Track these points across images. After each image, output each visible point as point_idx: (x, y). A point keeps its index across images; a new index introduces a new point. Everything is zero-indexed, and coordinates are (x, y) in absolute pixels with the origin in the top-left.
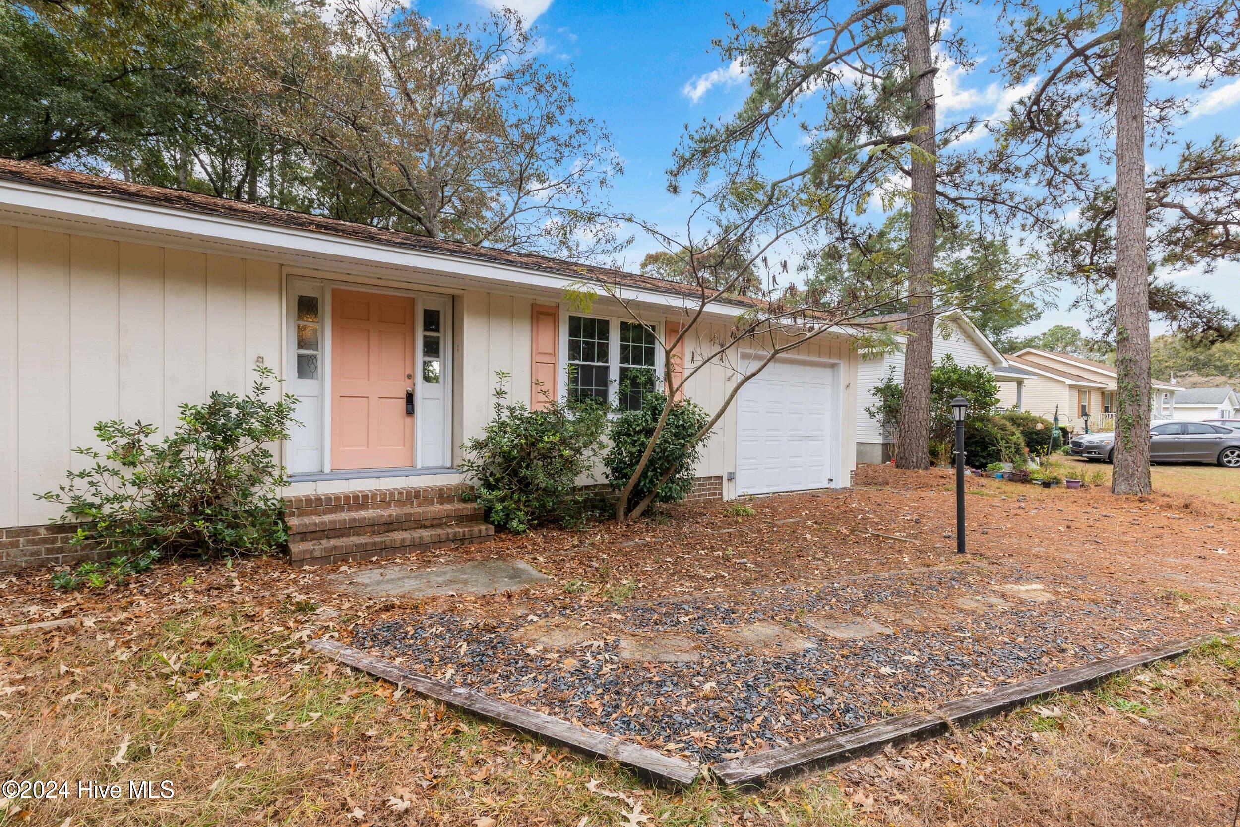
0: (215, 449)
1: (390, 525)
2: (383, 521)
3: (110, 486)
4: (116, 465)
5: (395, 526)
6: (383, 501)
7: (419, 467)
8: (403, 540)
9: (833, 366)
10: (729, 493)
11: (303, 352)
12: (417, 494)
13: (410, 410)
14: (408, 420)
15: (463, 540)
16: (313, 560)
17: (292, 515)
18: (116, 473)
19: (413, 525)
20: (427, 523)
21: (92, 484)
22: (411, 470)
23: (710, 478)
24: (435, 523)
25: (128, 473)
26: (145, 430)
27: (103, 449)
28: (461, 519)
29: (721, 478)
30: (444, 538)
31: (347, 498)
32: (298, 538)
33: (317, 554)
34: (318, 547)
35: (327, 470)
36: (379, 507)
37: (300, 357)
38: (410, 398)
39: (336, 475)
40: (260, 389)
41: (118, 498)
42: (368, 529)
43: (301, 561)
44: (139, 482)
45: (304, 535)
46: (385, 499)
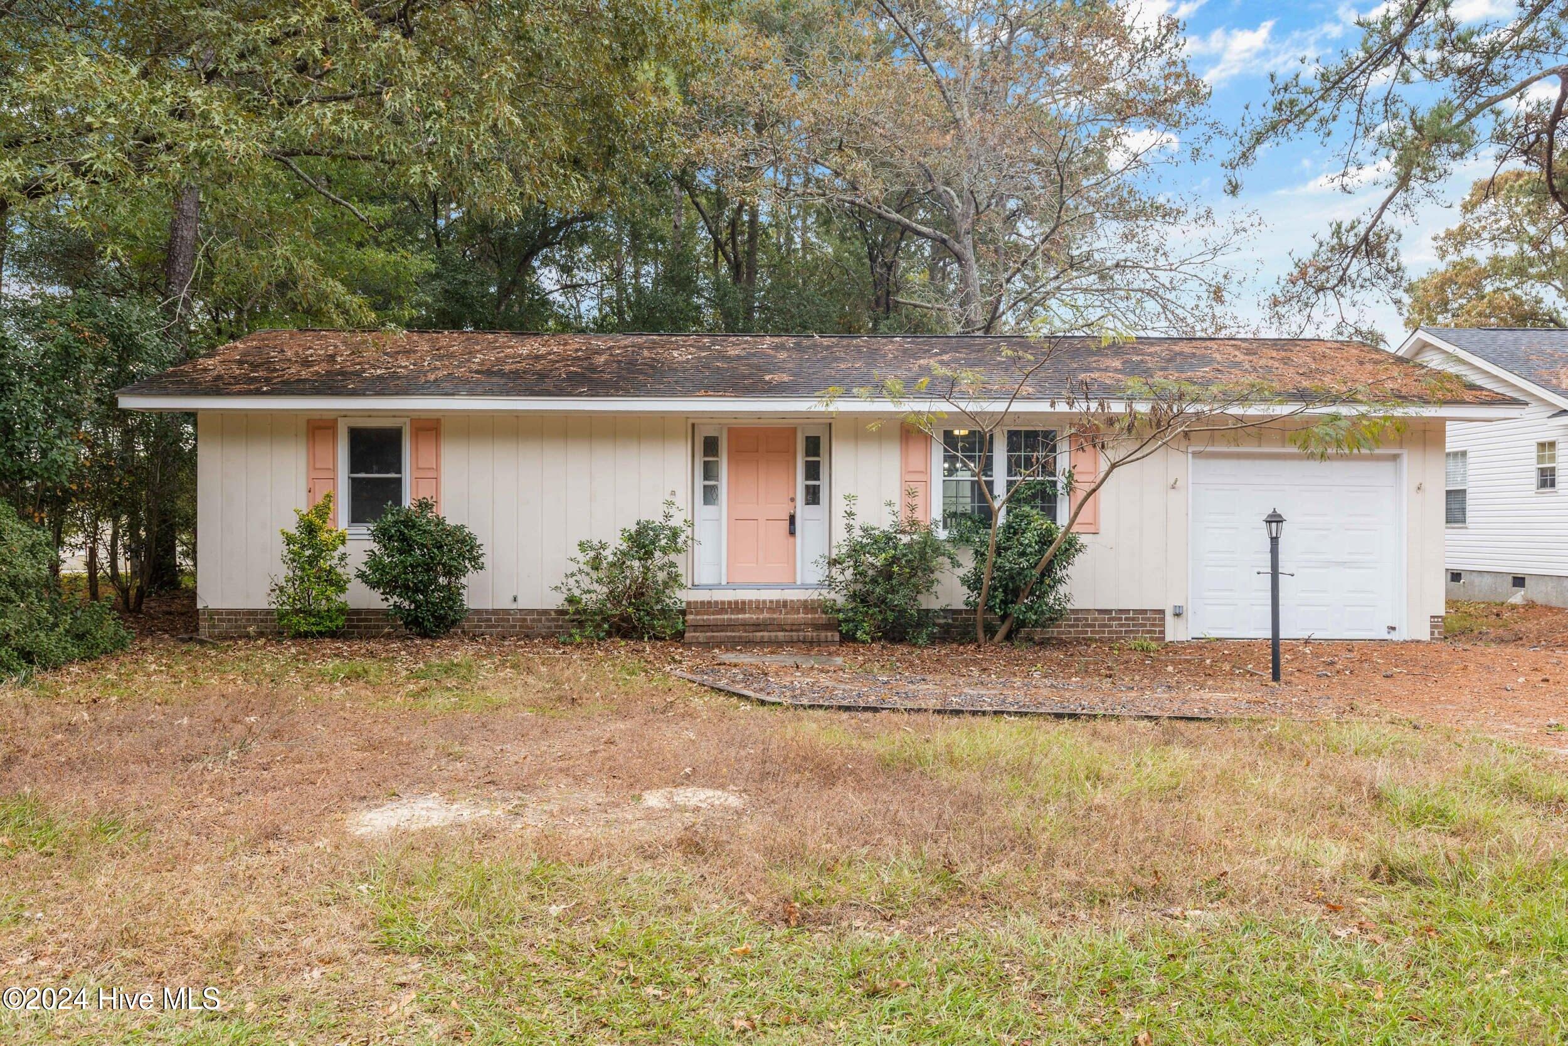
0: (640, 559)
1: (758, 626)
2: (752, 622)
3: (586, 583)
4: (587, 569)
5: (762, 627)
6: (757, 608)
7: (799, 583)
8: (762, 637)
9: (1395, 458)
10: (1175, 632)
11: (707, 483)
12: (785, 603)
13: (792, 532)
14: (791, 539)
15: (811, 642)
16: (699, 644)
17: (691, 613)
18: (588, 574)
19: (776, 628)
20: (788, 628)
21: (577, 581)
22: (793, 586)
23: (1144, 612)
24: (795, 627)
25: (594, 575)
26: (603, 546)
27: (581, 558)
28: (817, 627)
29: (1162, 612)
30: (795, 639)
31: (730, 603)
32: (692, 629)
33: (701, 640)
34: (701, 636)
35: (724, 582)
36: (754, 613)
37: (705, 487)
38: (792, 519)
39: (731, 586)
40: (667, 516)
41: (589, 592)
42: (741, 628)
43: (691, 644)
44: (599, 581)
45: (696, 627)
46: (759, 606)
